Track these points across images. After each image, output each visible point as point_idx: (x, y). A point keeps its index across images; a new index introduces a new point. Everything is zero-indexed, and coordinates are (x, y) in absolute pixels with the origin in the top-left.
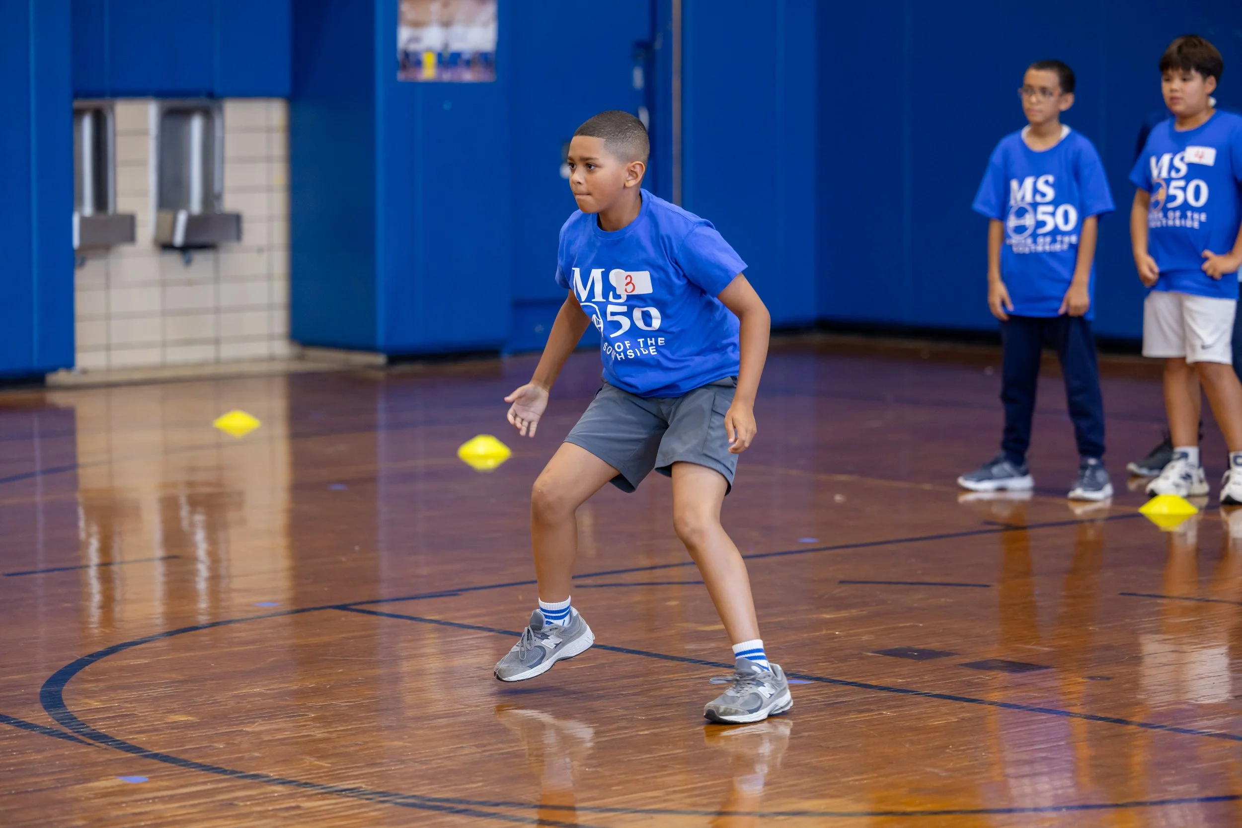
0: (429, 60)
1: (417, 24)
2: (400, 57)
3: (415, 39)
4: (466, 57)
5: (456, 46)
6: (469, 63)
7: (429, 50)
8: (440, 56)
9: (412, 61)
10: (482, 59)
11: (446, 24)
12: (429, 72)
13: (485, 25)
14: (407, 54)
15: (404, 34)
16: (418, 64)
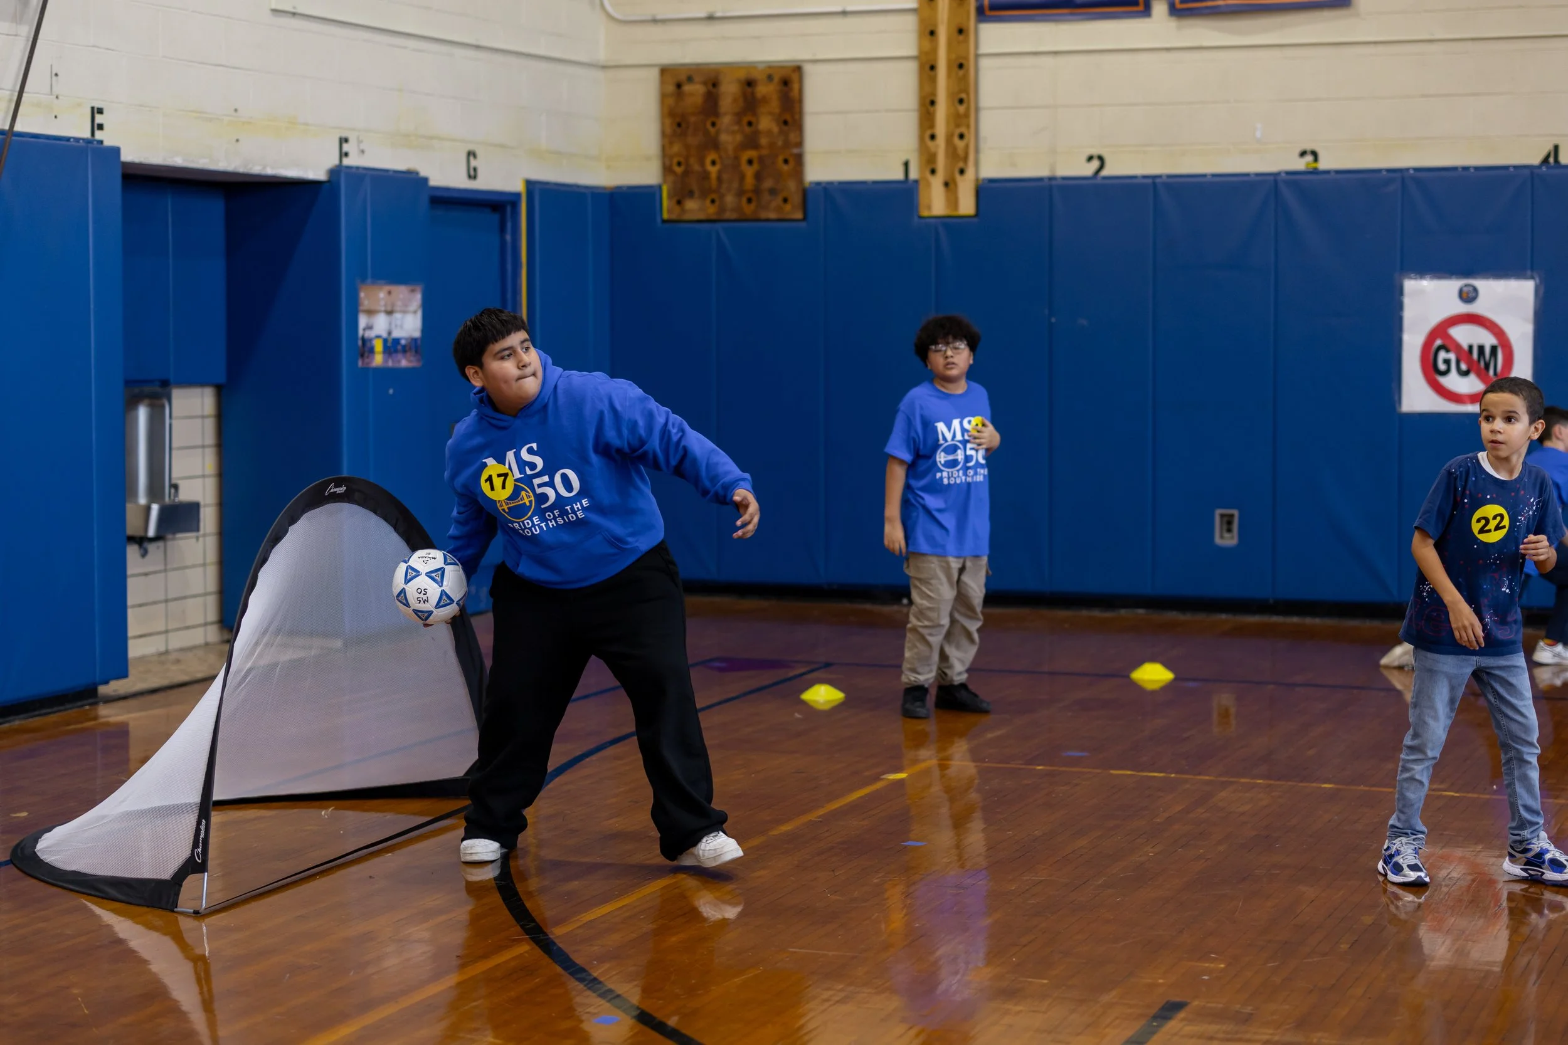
0: (378, 346)
1: (371, 312)
2: (360, 343)
3: (369, 327)
4: (403, 342)
5: (396, 334)
6: (405, 350)
7: (378, 337)
8: (385, 341)
9: (366, 348)
10: (413, 346)
11: (390, 313)
12: (378, 360)
13: (415, 312)
14: (364, 340)
15: (363, 321)
16: (372, 351)
